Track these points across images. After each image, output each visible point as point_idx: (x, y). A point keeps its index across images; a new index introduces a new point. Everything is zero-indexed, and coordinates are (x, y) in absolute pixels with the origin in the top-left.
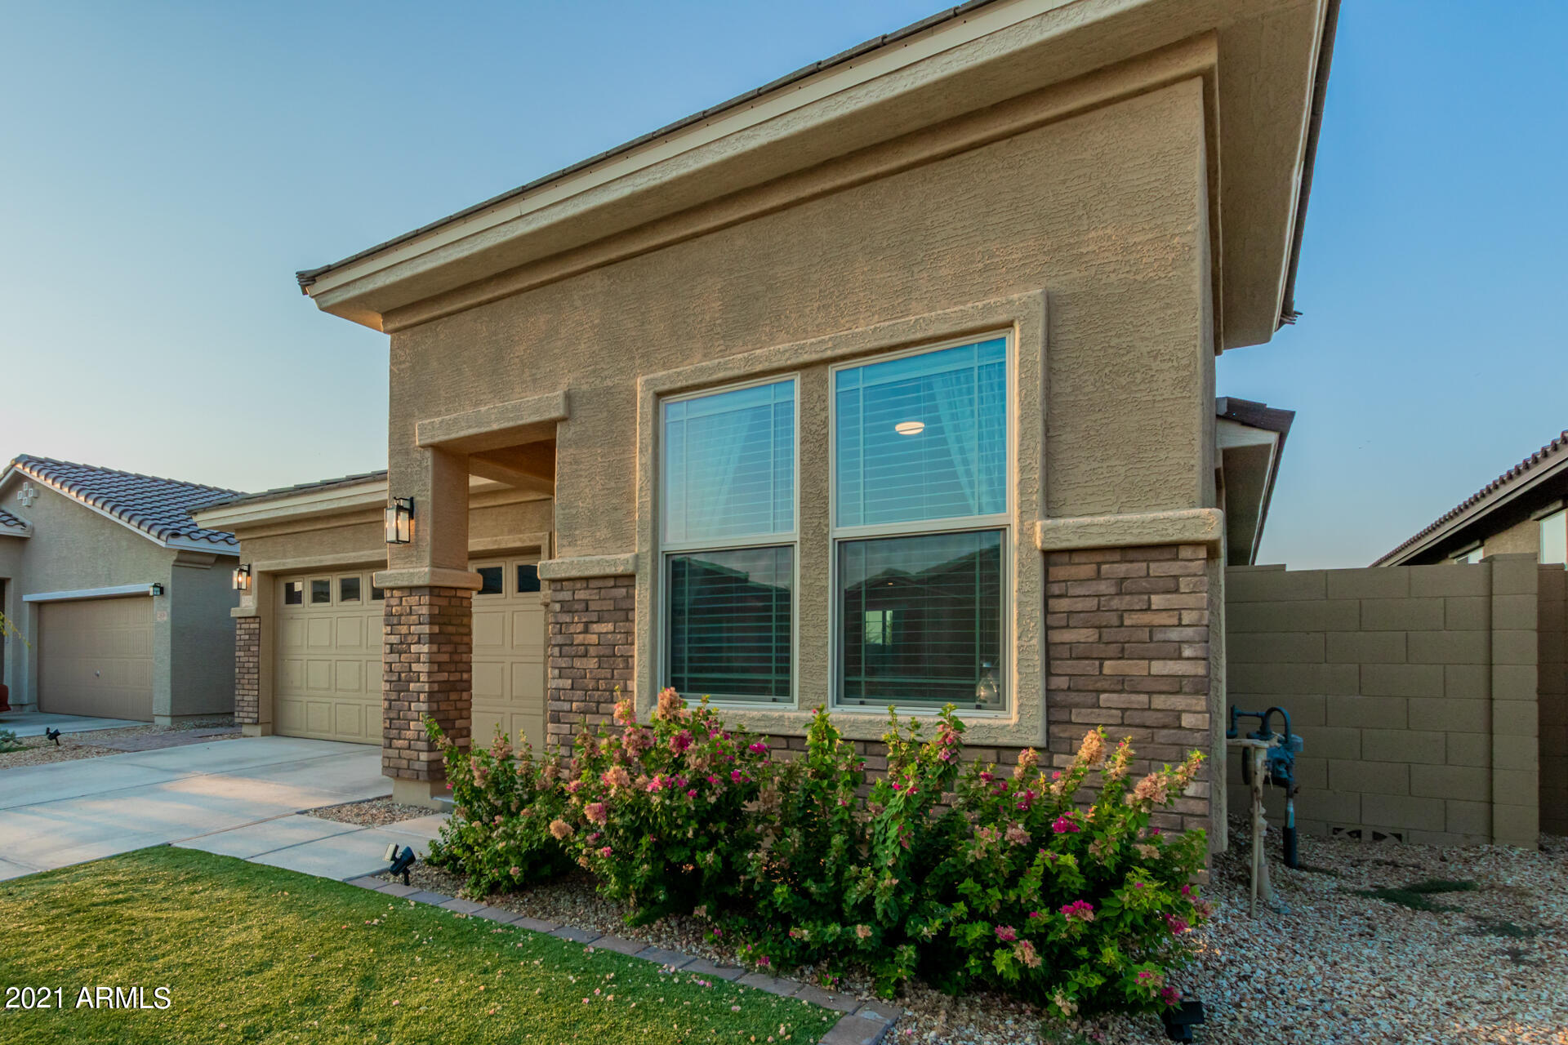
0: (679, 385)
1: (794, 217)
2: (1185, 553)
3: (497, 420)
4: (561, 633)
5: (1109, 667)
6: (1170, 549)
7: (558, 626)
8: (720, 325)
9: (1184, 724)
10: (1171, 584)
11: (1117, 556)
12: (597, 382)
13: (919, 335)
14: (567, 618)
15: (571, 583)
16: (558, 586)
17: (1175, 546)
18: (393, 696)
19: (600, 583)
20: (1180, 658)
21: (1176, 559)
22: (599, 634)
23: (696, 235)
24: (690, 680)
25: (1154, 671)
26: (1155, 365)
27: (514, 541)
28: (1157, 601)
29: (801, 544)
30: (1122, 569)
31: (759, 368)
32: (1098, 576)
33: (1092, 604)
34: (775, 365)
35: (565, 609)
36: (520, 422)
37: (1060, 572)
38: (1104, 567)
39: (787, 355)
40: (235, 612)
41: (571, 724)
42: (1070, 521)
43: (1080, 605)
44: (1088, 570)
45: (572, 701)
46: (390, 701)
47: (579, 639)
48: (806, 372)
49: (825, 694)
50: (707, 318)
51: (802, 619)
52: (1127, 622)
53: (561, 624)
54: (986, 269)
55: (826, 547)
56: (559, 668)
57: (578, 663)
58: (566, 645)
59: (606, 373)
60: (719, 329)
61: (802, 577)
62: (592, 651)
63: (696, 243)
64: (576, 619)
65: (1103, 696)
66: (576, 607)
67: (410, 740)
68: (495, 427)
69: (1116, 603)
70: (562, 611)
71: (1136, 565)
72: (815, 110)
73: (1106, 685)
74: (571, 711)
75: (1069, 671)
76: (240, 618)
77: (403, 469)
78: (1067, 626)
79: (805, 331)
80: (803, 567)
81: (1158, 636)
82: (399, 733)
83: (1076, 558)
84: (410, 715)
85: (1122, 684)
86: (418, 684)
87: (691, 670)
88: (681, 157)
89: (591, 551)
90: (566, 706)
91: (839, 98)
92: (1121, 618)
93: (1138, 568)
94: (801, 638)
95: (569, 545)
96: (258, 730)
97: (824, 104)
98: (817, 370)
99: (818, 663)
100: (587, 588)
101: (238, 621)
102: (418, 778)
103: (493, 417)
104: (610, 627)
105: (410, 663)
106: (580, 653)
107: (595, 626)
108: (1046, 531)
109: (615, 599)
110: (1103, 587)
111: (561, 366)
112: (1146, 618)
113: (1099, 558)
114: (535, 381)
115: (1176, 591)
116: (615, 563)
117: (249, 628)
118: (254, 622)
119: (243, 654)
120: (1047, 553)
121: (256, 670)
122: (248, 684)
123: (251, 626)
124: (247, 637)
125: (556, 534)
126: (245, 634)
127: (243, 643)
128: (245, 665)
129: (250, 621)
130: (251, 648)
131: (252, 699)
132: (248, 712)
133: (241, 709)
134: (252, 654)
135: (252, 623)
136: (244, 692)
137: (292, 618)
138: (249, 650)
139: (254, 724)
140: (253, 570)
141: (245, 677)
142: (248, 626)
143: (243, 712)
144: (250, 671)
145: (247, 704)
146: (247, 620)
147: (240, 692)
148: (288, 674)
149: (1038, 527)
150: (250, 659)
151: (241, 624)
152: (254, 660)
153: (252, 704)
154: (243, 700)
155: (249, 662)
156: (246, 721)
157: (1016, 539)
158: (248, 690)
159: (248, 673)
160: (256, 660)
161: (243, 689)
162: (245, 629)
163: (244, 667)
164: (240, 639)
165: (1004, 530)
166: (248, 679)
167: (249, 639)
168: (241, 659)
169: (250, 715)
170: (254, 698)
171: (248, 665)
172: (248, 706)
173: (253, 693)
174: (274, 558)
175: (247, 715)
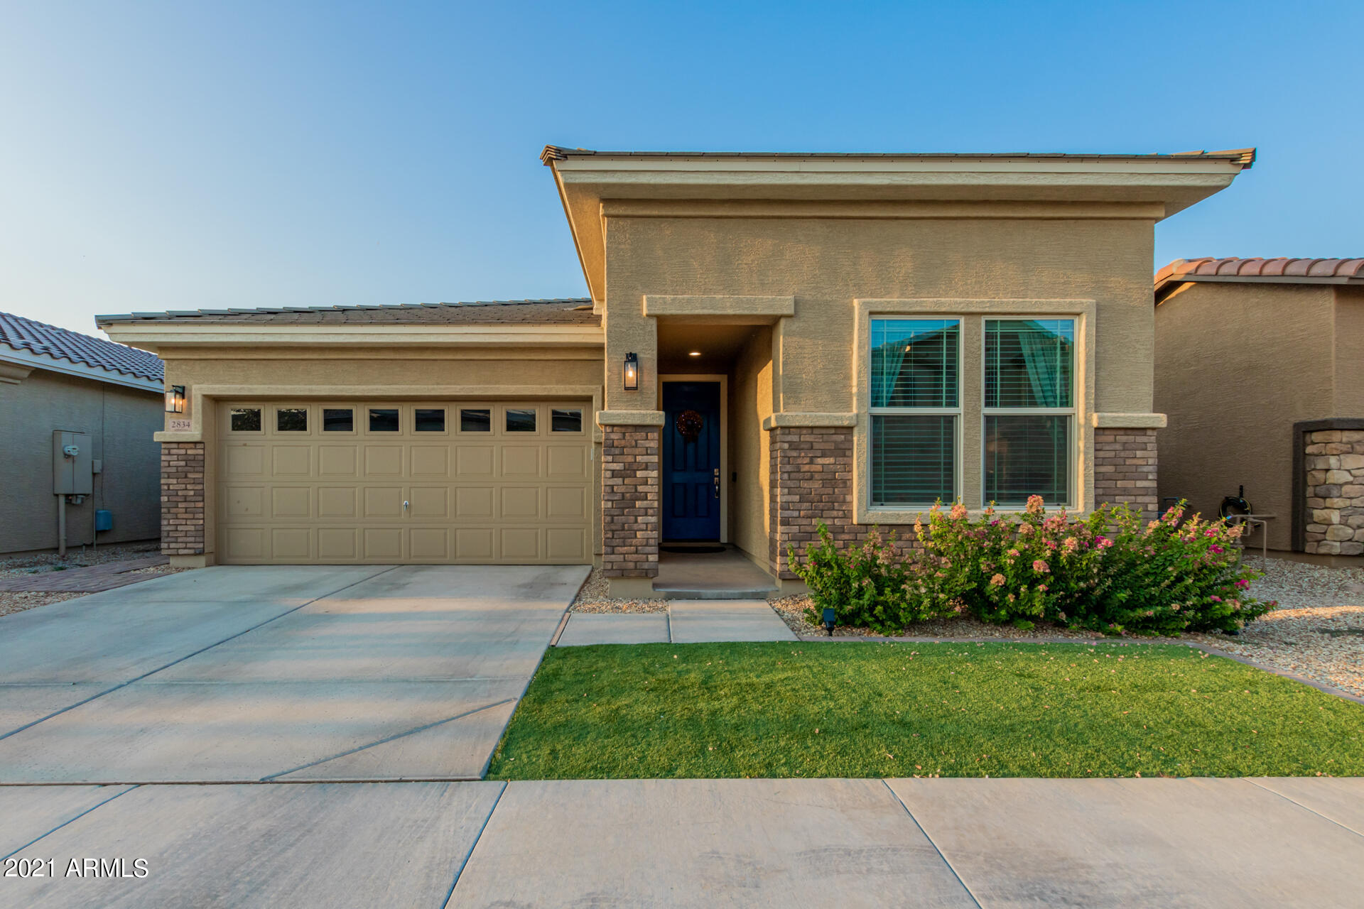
0: (888, 309)
1: (961, 225)
2: (1149, 432)
3: (731, 307)
4: (789, 464)
5: (1119, 484)
6: (1143, 430)
7: (787, 459)
8: (913, 278)
9: (1149, 509)
10: (1144, 446)
11: (1122, 432)
12: (819, 296)
13: (1037, 310)
14: (795, 454)
15: (798, 430)
16: (787, 431)
17: (1145, 429)
18: (616, 512)
19: (824, 431)
20: (1147, 479)
21: (1145, 435)
22: (823, 465)
23: (897, 218)
24: (885, 494)
25: (1137, 486)
26: (1138, 346)
27: (566, 390)
28: (1139, 454)
29: (965, 416)
30: (1124, 438)
31: (943, 309)
32: (1115, 441)
33: (1113, 454)
34: (954, 310)
35: (793, 447)
36: (755, 313)
37: (1102, 438)
38: (1117, 437)
39: (962, 305)
40: (158, 437)
41: (799, 525)
42: (1109, 414)
43: (1107, 455)
44: (1111, 438)
45: (800, 510)
46: (612, 516)
47: (806, 468)
48: (968, 317)
49: (979, 500)
50: (903, 271)
51: (964, 458)
52: (1127, 463)
53: (789, 457)
54: (1064, 283)
55: (980, 418)
56: (788, 488)
57: (805, 484)
58: (794, 472)
59: (826, 291)
60: (911, 281)
61: (965, 434)
62: (817, 476)
63: (895, 223)
64: (803, 454)
65: (1117, 497)
66: (802, 446)
67: (637, 546)
68: (730, 312)
69: (1122, 454)
70: (791, 448)
71: (1131, 437)
72: (1015, 177)
73: (1117, 492)
74: (799, 517)
75: (1103, 486)
76: (164, 443)
77: (624, 330)
78: (1102, 465)
79: (967, 293)
80: (965, 429)
81: (1139, 470)
82: (624, 542)
83: (1107, 432)
84: (635, 527)
85: (1125, 492)
86: (645, 502)
87: (886, 488)
88: (928, 174)
89: (813, 409)
90: (796, 514)
91: (1029, 175)
92: (1125, 461)
93: (1131, 438)
94: (965, 469)
95: (795, 404)
96: (202, 560)
97: (1020, 175)
98: (975, 318)
99: (975, 483)
100: (812, 433)
101: (163, 446)
102: (647, 575)
103: (728, 304)
104: (832, 460)
105: (636, 486)
106: (806, 477)
107: (819, 459)
108: (1100, 418)
109: (835, 442)
110: (1118, 447)
111: (787, 279)
112: (1135, 461)
113: (1115, 432)
114: (763, 284)
115: (1146, 449)
116: (841, 418)
117: (186, 454)
118: (195, 448)
119: (174, 481)
120: (1096, 429)
121: (201, 498)
122: (186, 513)
123: (189, 452)
124: (183, 463)
125: (781, 395)
126: (178, 460)
127: (174, 470)
128: (180, 493)
129: (186, 446)
130: (190, 475)
131: (192, 528)
132: (186, 543)
133: (173, 540)
134: (192, 482)
135: (191, 448)
136: (177, 522)
137: (245, 445)
138: (186, 477)
139: (195, 554)
140: (194, 392)
141: (180, 505)
142: (183, 452)
143: (176, 542)
144: (188, 499)
145: (183, 534)
146: (181, 445)
147: (171, 522)
148: (239, 502)
149: (1095, 416)
150: (189, 487)
151: (169, 449)
152: (196, 488)
153: (194, 533)
154: (177, 530)
155: (186, 489)
156: (181, 552)
157: (1082, 421)
158: (186, 519)
159: (185, 501)
160: (200, 487)
161: (177, 518)
162: (178, 455)
163: (177, 495)
164: (169, 466)
165: (1071, 416)
166: (186, 508)
167: (186, 465)
168: (171, 487)
169: (189, 545)
170: (197, 527)
171: (184, 493)
172: (186, 536)
173: (195, 522)
174: (229, 383)
175: (184, 545)
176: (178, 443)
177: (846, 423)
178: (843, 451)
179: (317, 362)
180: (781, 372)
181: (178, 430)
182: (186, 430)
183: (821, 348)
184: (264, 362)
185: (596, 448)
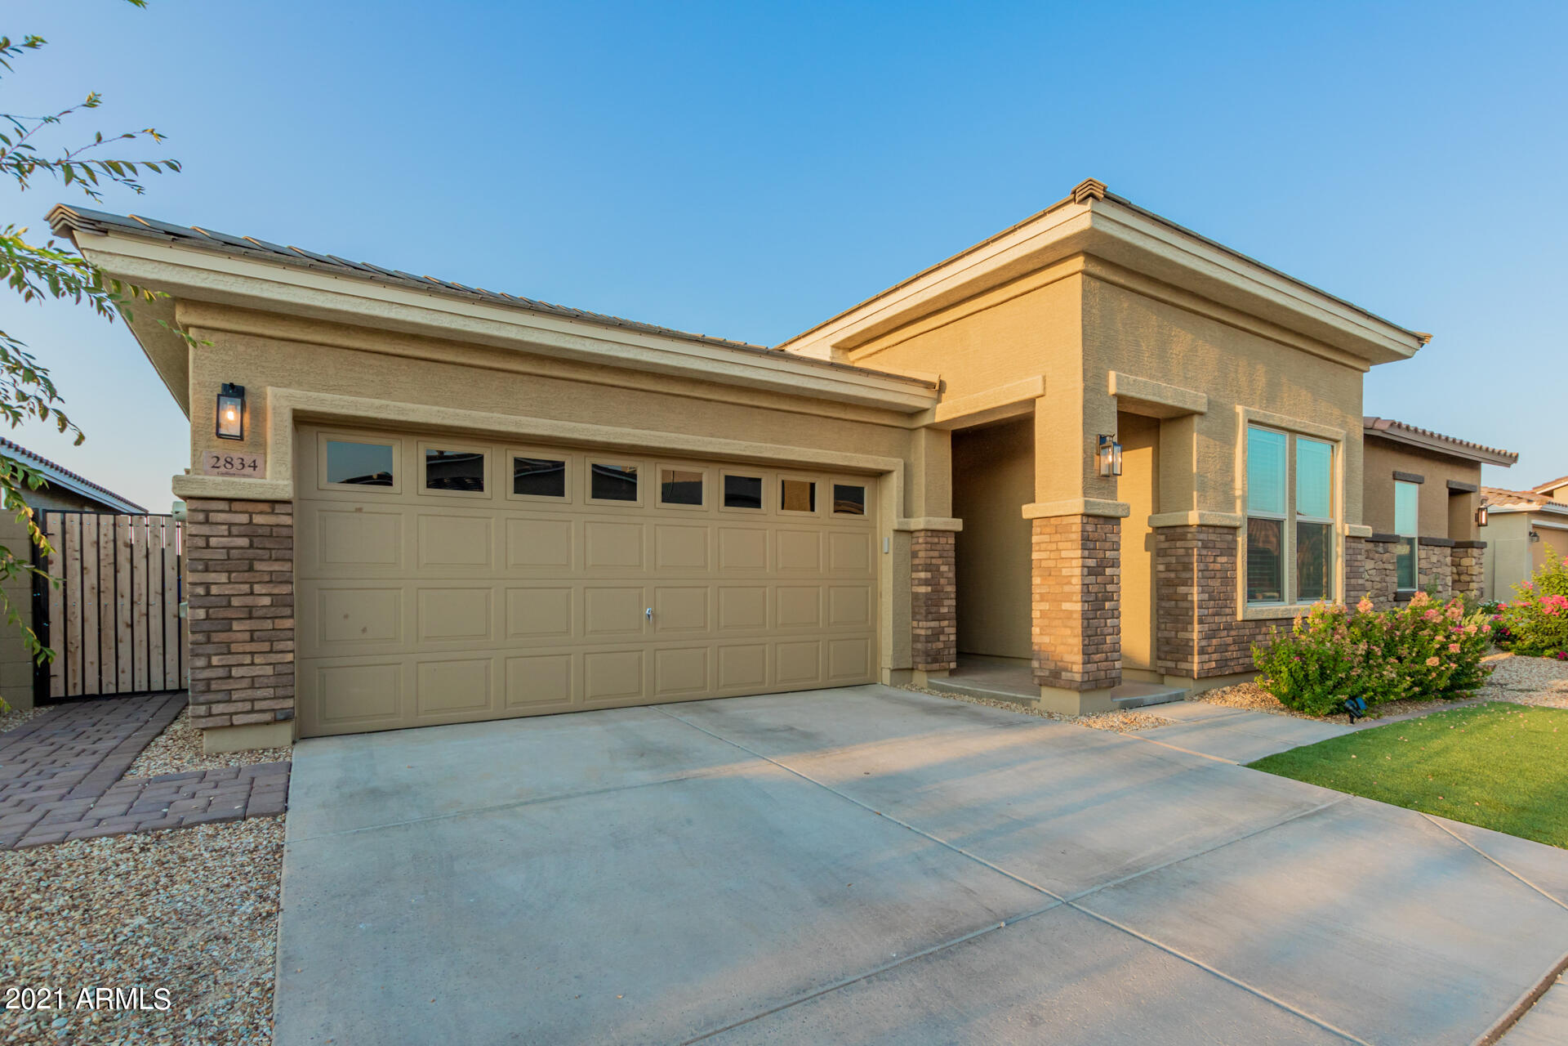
0: (1257, 419)
1: (1286, 351)
3: (1171, 397)
4: (1202, 562)
5: (1352, 581)
8: (1265, 392)
10: (1360, 551)
12: (1217, 397)
14: (1205, 552)
15: (1207, 529)
16: (1200, 529)
18: (1090, 615)
19: (1221, 531)
22: (1221, 563)
24: (1255, 591)
26: (1357, 471)
27: (868, 462)
28: (1359, 557)
29: (1289, 521)
32: (1355, 548)
33: (1349, 557)
35: (1206, 545)
36: (1186, 406)
38: (1356, 544)
41: (1209, 624)
42: (1351, 525)
44: (1353, 545)
45: (1208, 609)
46: (1087, 620)
47: (1212, 567)
48: (1290, 433)
49: (1295, 598)
51: (1289, 559)
53: (1202, 556)
54: (1330, 414)
55: (1295, 524)
56: (1202, 586)
57: (1211, 583)
58: (1207, 570)
59: (1222, 393)
60: (1265, 395)
61: (1289, 538)
62: (1217, 575)
64: (1210, 553)
66: (1210, 545)
67: (1106, 653)
68: (1171, 402)
69: (1353, 558)
70: (1203, 546)
73: (1351, 588)
74: (1208, 615)
79: (1290, 413)
80: (1289, 532)
82: (1097, 649)
83: (1352, 541)
84: (1105, 630)
85: (1354, 588)
89: (1215, 510)
90: (1206, 612)
92: (1354, 563)
94: (1289, 568)
95: (1204, 502)
98: (1293, 435)
99: (1293, 583)
100: (1215, 532)
102: (1113, 685)
103: (1169, 394)
104: (1226, 559)
106: (1212, 576)
107: (1219, 558)
109: (1228, 541)
110: (1356, 552)
112: (1357, 564)
113: (1355, 541)
115: (1361, 554)
116: (1231, 519)
117: (251, 522)
118: (273, 513)
119: (223, 578)
120: (1347, 537)
121: (288, 611)
122: (252, 640)
123: (257, 519)
124: (244, 542)
125: (1195, 493)
126: (230, 535)
127: (221, 555)
128: (235, 602)
129: (250, 507)
130: (258, 566)
131: (269, 670)
132: (253, 701)
133: (219, 696)
134: (267, 578)
135: (261, 513)
136: (231, 660)
137: (359, 510)
138: (251, 569)
139: (276, 721)
140: (270, 402)
141: (236, 626)
142: (244, 518)
143: (230, 701)
144: (256, 613)
145: (245, 683)
146: (236, 506)
147: (215, 660)
148: (346, 617)
149: (1347, 526)
150: (257, 588)
151: (207, 512)
152: (276, 591)
153: (272, 681)
154: (230, 677)
155: (252, 593)
156: (237, 720)
157: (1340, 531)
158: (252, 653)
159: (250, 618)
160: (284, 589)
161: (230, 653)
162: (230, 525)
163: (229, 605)
164: (208, 546)
165: (1330, 525)
166: (252, 631)
167: (251, 546)
168: (214, 590)
169: (258, 705)
170: (279, 668)
171: (249, 601)
172: (252, 687)
173: (274, 658)
174: (350, 393)
175: (248, 706)
176: (231, 500)
177: (1233, 524)
178: (1231, 551)
179: (526, 378)
180: (1195, 470)
181: (227, 474)
182: (249, 476)
183: (1218, 450)
184: (423, 363)
185: (894, 537)
